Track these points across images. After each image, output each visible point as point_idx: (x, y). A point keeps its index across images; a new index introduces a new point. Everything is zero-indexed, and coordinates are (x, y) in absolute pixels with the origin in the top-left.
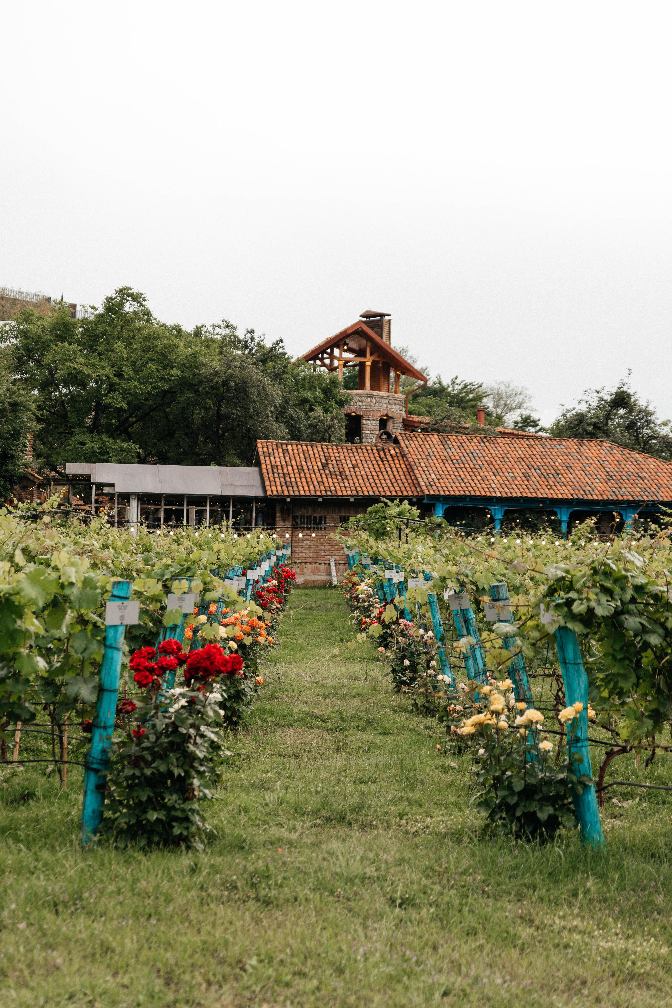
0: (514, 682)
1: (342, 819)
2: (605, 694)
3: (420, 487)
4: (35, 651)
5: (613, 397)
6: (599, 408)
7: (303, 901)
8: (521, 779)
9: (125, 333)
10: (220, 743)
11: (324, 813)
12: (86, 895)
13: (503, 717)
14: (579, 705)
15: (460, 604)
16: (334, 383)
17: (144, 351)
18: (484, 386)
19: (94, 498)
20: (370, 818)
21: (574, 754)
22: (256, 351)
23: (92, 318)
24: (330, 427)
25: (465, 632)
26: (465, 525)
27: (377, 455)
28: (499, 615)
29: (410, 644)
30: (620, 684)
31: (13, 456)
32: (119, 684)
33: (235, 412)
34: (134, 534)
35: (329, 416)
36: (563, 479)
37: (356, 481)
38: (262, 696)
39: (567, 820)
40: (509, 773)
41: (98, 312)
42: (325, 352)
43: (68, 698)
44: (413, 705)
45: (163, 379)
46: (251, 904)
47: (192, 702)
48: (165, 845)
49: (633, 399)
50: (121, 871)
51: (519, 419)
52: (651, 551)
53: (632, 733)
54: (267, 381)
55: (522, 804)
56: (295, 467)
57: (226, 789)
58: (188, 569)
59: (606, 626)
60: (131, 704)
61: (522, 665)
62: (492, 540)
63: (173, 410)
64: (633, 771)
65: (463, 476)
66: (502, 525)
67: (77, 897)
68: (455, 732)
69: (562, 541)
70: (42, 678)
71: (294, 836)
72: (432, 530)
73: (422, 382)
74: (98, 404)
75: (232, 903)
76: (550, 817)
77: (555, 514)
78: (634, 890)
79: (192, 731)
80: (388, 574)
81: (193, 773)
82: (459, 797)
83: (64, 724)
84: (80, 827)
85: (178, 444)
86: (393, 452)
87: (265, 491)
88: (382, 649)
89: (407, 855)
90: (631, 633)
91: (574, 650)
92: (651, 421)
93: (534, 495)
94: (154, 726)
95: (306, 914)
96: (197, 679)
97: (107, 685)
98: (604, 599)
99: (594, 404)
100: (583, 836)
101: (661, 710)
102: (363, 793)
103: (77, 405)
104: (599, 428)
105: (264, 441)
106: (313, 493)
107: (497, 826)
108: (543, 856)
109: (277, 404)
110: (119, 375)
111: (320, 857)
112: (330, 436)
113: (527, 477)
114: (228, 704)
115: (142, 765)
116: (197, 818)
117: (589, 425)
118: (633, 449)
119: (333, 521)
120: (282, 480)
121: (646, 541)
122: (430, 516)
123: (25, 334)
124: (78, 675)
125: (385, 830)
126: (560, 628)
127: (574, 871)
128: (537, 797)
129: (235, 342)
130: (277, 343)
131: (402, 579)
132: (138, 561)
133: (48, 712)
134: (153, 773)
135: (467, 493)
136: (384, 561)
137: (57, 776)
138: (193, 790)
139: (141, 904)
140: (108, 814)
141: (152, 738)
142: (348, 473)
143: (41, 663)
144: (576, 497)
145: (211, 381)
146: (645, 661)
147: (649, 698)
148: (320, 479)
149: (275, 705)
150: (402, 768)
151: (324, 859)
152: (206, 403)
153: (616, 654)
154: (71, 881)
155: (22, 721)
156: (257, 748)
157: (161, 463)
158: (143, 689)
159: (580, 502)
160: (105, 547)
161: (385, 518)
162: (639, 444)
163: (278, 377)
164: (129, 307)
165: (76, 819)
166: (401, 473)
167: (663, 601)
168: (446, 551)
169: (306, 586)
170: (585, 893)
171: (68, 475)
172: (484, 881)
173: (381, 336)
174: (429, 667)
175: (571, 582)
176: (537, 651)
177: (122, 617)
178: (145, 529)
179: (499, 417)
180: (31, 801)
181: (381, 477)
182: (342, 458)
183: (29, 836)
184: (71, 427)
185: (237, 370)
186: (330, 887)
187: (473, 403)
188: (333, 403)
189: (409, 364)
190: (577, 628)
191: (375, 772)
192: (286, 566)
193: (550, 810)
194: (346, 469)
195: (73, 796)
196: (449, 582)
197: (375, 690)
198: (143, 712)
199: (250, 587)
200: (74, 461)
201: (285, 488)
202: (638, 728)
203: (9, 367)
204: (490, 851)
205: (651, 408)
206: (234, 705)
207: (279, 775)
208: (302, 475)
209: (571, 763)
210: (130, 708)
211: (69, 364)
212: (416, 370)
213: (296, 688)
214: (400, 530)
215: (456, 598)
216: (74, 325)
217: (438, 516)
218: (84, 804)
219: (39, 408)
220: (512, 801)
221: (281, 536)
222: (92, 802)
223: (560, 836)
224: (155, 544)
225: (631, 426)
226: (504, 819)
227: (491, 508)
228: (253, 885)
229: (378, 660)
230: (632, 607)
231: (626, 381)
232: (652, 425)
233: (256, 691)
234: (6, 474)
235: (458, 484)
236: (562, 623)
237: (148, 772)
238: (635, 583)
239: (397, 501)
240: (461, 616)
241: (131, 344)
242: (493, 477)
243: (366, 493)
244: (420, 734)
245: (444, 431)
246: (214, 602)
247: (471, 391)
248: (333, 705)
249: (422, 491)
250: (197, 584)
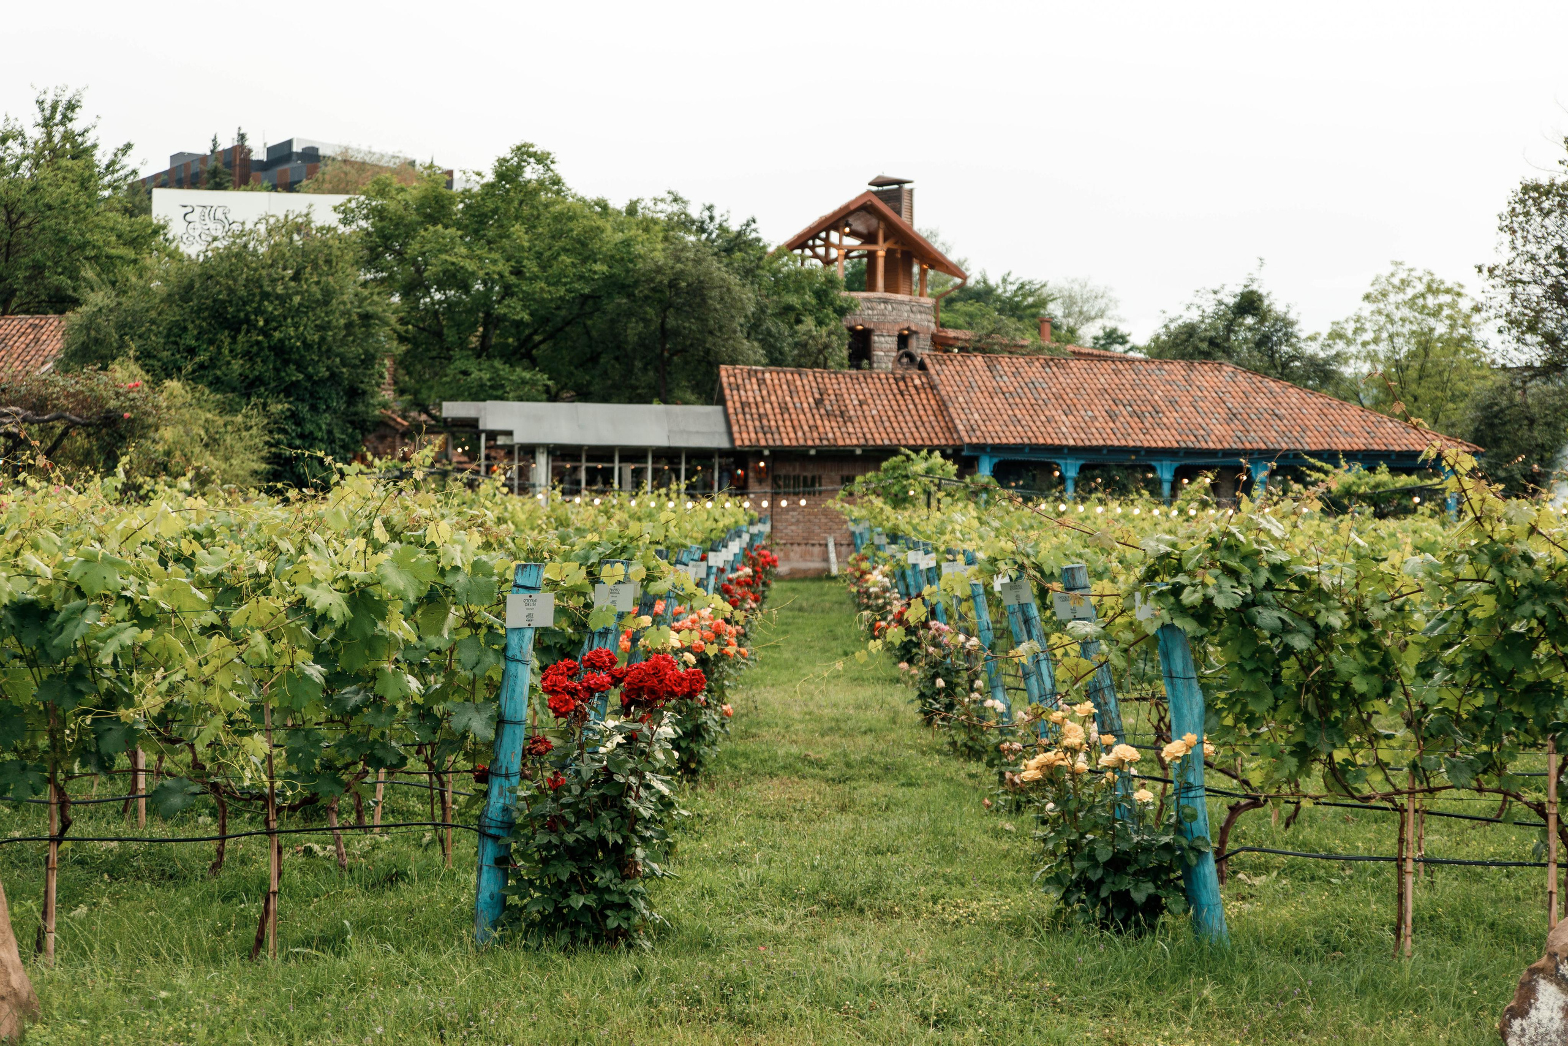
0: (1097, 706)
1: (850, 904)
2: (1229, 721)
3: (957, 432)
4: (404, 666)
5: (1237, 299)
6: (1217, 316)
7: (796, 1019)
8: (1108, 844)
9: (526, 210)
10: (674, 798)
11: (824, 896)
12: (483, 1014)
13: (1082, 757)
14: (1191, 737)
15: (1018, 597)
16: (831, 282)
17: (553, 237)
18: (1050, 285)
19: (483, 452)
20: (890, 903)
21: (1183, 807)
22: (718, 236)
23: (476, 189)
24: (826, 346)
25: (1025, 637)
26: (1023, 487)
27: (894, 386)
28: (1074, 610)
29: (944, 657)
30: (1251, 707)
31: (364, 393)
32: (526, 713)
33: (687, 325)
34: (543, 503)
35: (824, 331)
36: (1165, 420)
37: (864, 424)
38: (732, 733)
39: (1174, 902)
40: (1090, 836)
41: (485, 181)
42: (816, 236)
43: (453, 734)
44: (950, 744)
45: (581, 277)
46: (723, 1026)
47: (632, 738)
48: (595, 943)
49: (1266, 302)
50: (535, 979)
51: (1101, 333)
52: (1293, 518)
53: (1268, 777)
54: (734, 280)
55: (1109, 880)
56: (776, 405)
57: (681, 864)
58: (624, 549)
59: (1230, 623)
60: (544, 741)
61: (1108, 682)
62: (1062, 507)
63: (597, 323)
64: (1267, 834)
65: (1019, 416)
66: (1076, 485)
67: (471, 1017)
68: (1011, 780)
69: (1164, 508)
70: (416, 706)
71: (781, 929)
72: (975, 494)
73: (958, 281)
74: (488, 314)
75: (694, 1024)
76: (1150, 897)
77: (1153, 469)
78: (1270, 1000)
79: (633, 780)
80: (912, 557)
81: (636, 840)
82: (1018, 872)
83: (446, 772)
84: (473, 918)
85: (606, 372)
86: (917, 382)
87: (732, 439)
88: (904, 665)
89: (945, 953)
90: (1266, 633)
91: (1184, 658)
92: (1292, 335)
93: (1123, 443)
94: (578, 773)
95: (800, 1037)
96: (639, 705)
97: (509, 714)
98: (1227, 583)
99: (1210, 309)
100: (1197, 924)
101: (1310, 744)
102: (879, 867)
103: (457, 316)
104: (1217, 345)
105: (730, 367)
106: (802, 442)
107: (1074, 912)
108: (1140, 952)
109: (749, 313)
110: (518, 272)
111: (820, 958)
112: (826, 359)
113: (1112, 416)
114: (683, 744)
115: (562, 828)
116: (642, 904)
117: (1202, 340)
118: (1266, 375)
119: (832, 483)
120: (757, 423)
121: (1287, 505)
122: (972, 474)
123: (380, 214)
124: (467, 700)
125: (912, 919)
126: (1164, 627)
127: (1184, 974)
128: (1131, 870)
129: (686, 223)
130: (748, 225)
131: (933, 564)
132: (551, 539)
133: (422, 757)
134: (577, 840)
135: (1026, 441)
136: (907, 539)
137: (439, 848)
138: (636, 864)
139: (563, 1025)
140: (514, 900)
141: (576, 790)
142: (852, 413)
143: (414, 684)
144: (1183, 445)
145: (652, 280)
146: (1285, 673)
147: (1291, 728)
148: (811, 422)
149: (751, 745)
150: (936, 833)
151: (825, 960)
152: (646, 313)
153: (1244, 663)
154: (462, 993)
155: (386, 767)
156: (726, 807)
157: (580, 401)
158: (561, 720)
159: (1190, 452)
160: (500, 521)
161: (907, 477)
162: (1275, 367)
163: (749, 274)
164: (531, 173)
165: (466, 908)
166: (930, 412)
167: (1313, 587)
168: (996, 524)
169: (794, 576)
170: (1200, 1005)
171: (445, 419)
172: (1055, 990)
173: (899, 212)
174: (972, 690)
175: (1179, 560)
176: (1130, 661)
177: (530, 617)
178: (557, 494)
179: (1072, 331)
180: (401, 884)
181: (900, 418)
182: (844, 390)
183: (399, 932)
184: (448, 349)
185: (690, 263)
186: (834, 999)
187: (1033, 310)
188: (829, 311)
189: (940, 254)
190: (1188, 626)
191: (897, 839)
192: (764, 548)
193: (1149, 888)
194: (850, 407)
195: (461, 876)
196: (1001, 565)
197: (895, 723)
198: (563, 752)
199: (712, 578)
200: (452, 398)
201: (761, 435)
202: (1276, 770)
203: (357, 262)
204: (1064, 946)
205: (1292, 316)
206: (692, 745)
207: (759, 844)
208: (786, 416)
209: (1179, 821)
210: (542, 748)
211: (444, 257)
212: (951, 263)
213: (780, 722)
214: (929, 494)
215: (1011, 588)
216: (452, 200)
217: (984, 473)
218: (478, 887)
219: (402, 321)
220: (1095, 875)
221: (757, 504)
222: (489, 883)
223: (1163, 924)
224: (573, 517)
225: (1263, 342)
226: (1083, 901)
227: (1061, 462)
228: (724, 998)
229: (898, 681)
230: (1268, 595)
231: (1256, 276)
232: (1294, 340)
233: (723, 726)
234: (355, 418)
235: (1012, 428)
236: (1167, 620)
237: (570, 839)
238: (1272, 561)
239: (924, 453)
240: (1019, 615)
241: (535, 227)
242: (1064, 418)
243: (879, 442)
244: (960, 785)
245: (992, 351)
246: (661, 598)
247: (1031, 293)
248: (834, 746)
249: (960, 438)
250: (638, 571)
